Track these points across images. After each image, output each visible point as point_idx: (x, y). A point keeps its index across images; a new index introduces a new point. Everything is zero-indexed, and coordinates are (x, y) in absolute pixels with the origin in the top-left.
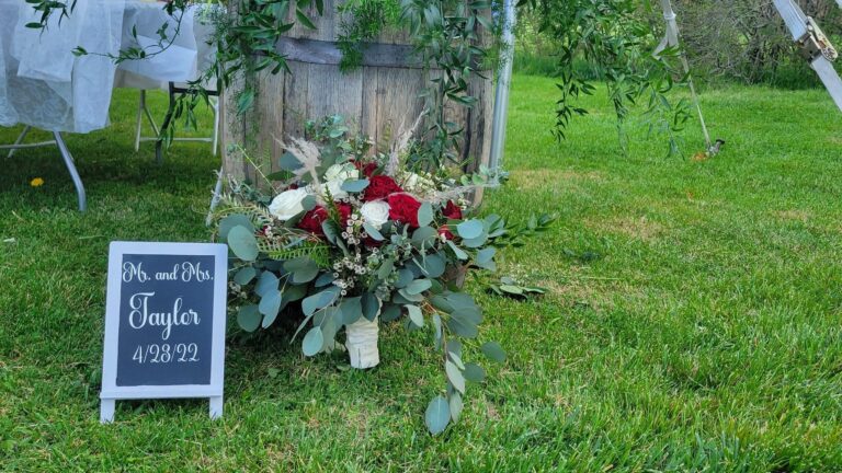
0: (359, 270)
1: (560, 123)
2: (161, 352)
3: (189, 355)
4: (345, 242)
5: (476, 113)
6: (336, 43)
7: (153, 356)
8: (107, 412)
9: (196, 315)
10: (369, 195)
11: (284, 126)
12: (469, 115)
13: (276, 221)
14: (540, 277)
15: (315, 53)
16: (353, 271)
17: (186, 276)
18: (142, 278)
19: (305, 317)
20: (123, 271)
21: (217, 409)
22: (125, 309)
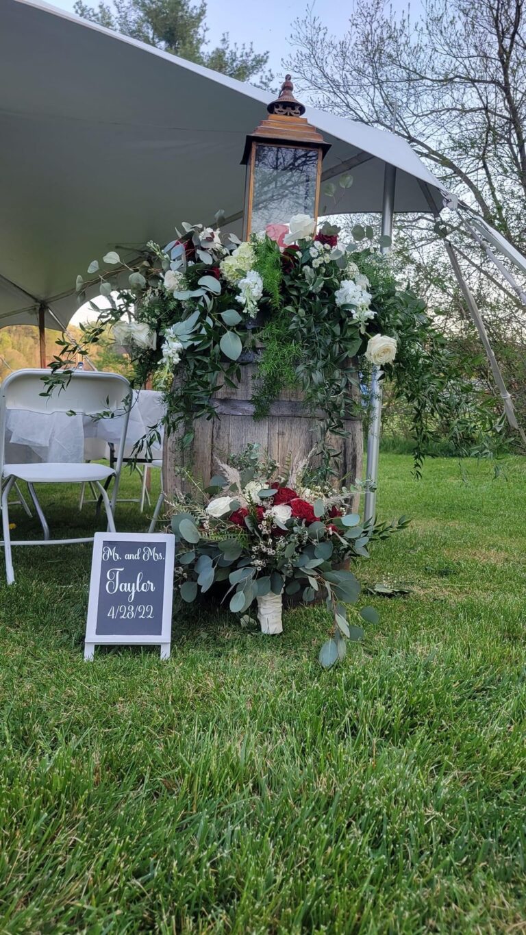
0: (271, 552)
1: (417, 465)
2: (127, 611)
3: (147, 614)
4: (260, 532)
5: (350, 450)
6: (249, 401)
7: (122, 614)
8: (89, 652)
9: (152, 584)
10: (276, 500)
11: (212, 460)
12: (345, 451)
13: (211, 517)
14: (406, 583)
15: (235, 408)
16: (266, 553)
17: (146, 556)
18: (116, 558)
19: (230, 586)
20: (103, 553)
21: (166, 652)
22: (103, 580)
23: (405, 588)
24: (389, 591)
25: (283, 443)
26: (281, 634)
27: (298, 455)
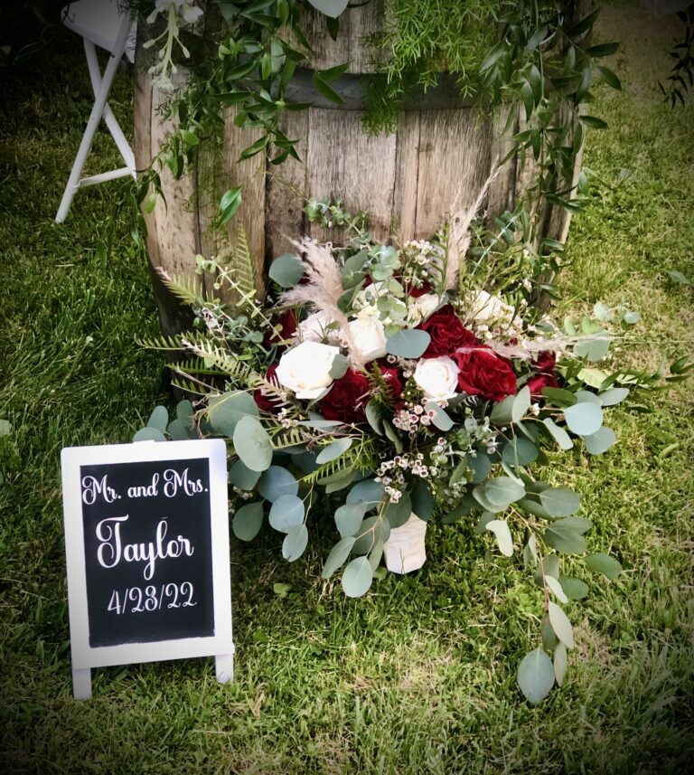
2: (145, 597)
3: (182, 599)
7: (135, 604)
8: (82, 684)
9: (187, 542)
17: (170, 490)
18: (110, 497)
20: (83, 489)
22: (90, 543)
25: (427, 172)
26: (425, 567)
27: (459, 191)
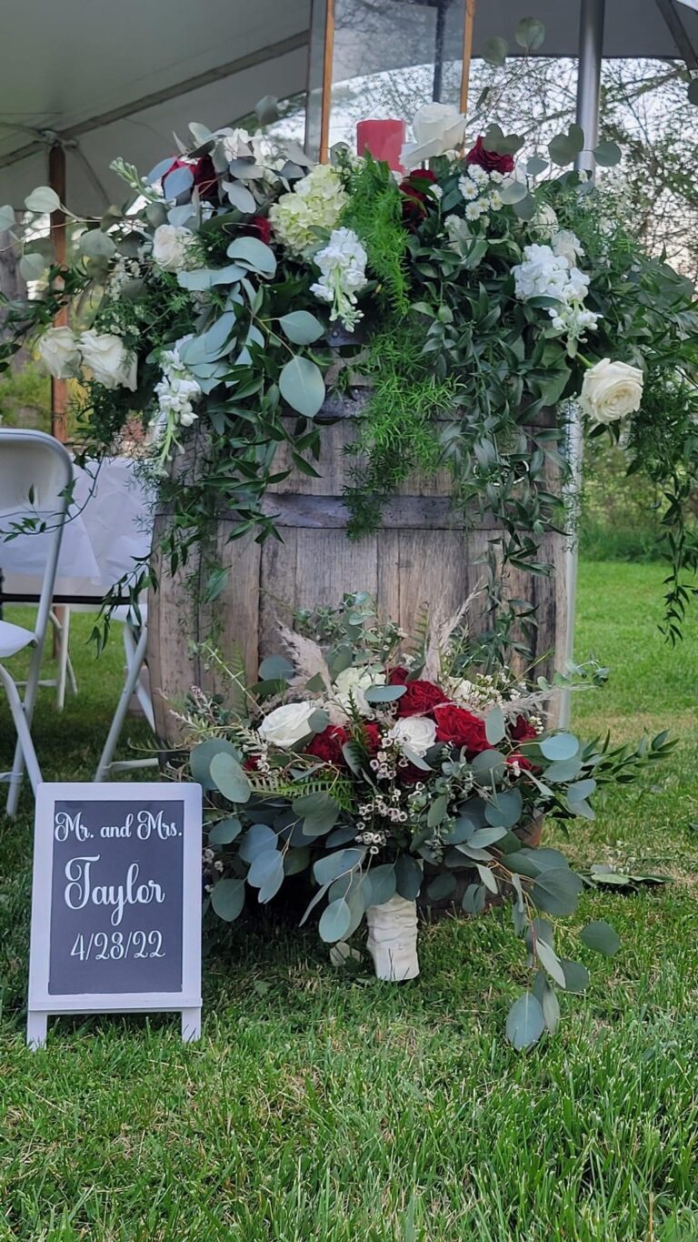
0: (397, 815)
1: (673, 614)
2: (110, 944)
3: (150, 948)
4: (373, 774)
5: (543, 594)
6: (337, 498)
7: (99, 950)
8: (37, 1031)
9: (158, 888)
10: (404, 709)
11: (260, 620)
12: (534, 595)
13: (273, 746)
14: (655, 862)
15: (306, 513)
16: (388, 817)
17: (144, 832)
18: (82, 836)
19: (318, 887)
20: (56, 825)
21: (192, 1027)
22: (59, 882)
23: (655, 873)
24: (623, 881)
25: (408, 588)
26: (417, 979)
27: (440, 607)
